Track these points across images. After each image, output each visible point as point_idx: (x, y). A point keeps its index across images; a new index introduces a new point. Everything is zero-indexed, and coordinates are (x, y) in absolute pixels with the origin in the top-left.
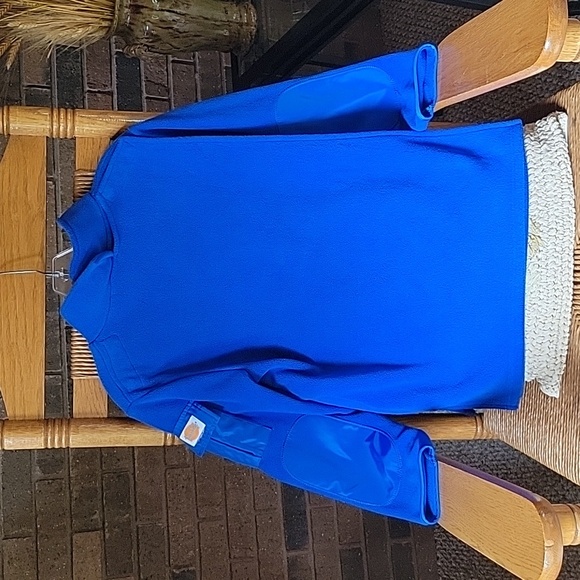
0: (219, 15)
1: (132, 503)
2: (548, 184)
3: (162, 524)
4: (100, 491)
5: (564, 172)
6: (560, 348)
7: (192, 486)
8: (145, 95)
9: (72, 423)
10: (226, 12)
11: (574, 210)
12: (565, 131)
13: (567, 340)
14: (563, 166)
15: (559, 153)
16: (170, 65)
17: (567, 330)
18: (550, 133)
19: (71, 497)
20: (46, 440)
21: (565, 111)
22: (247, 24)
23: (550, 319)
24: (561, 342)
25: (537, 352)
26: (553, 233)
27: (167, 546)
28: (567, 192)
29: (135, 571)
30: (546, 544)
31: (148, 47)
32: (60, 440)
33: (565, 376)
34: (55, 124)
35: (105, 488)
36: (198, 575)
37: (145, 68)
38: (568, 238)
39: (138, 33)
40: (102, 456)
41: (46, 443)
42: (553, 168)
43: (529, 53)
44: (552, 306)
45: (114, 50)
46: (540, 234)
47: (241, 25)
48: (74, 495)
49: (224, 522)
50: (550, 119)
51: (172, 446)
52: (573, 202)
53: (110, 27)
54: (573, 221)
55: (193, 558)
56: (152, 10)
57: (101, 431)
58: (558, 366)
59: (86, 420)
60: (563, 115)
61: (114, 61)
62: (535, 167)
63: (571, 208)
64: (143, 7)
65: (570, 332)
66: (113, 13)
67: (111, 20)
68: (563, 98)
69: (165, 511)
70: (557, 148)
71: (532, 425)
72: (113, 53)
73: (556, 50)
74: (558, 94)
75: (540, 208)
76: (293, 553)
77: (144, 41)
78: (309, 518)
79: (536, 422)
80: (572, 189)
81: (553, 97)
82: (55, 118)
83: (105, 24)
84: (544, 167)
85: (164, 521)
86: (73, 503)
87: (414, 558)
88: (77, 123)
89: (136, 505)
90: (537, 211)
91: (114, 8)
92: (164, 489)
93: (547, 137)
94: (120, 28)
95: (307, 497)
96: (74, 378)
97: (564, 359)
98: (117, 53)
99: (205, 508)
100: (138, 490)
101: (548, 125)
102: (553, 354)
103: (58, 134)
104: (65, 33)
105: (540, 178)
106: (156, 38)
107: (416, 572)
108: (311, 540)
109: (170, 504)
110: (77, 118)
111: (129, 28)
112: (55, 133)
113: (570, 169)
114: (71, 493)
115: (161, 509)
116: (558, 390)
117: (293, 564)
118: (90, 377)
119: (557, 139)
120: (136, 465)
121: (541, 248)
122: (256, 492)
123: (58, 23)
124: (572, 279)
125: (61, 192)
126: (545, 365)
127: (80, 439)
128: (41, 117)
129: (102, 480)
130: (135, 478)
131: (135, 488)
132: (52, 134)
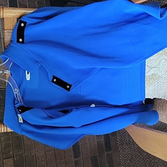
1: (23, 147)
27: (35, 161)
32: (4, 129)
35: (13, 143)
49: (54, 151)
55: (44, 164)
69: (34, 149)
76: (76, 159)
78: (80, 147)
85: (34, 152)
86: (3, 149)
87: (113, 157)
107: (114, 162)
109: (36, 147)
110: (4, 10)
114: (2, 145)
129: (12, 140)
130: (23, 139)
131: (24, 142)
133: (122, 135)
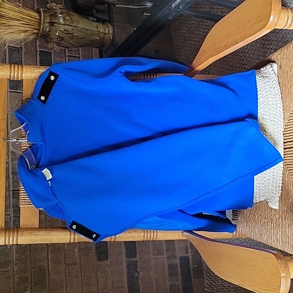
0: (94, 29)
1: (47, 285)
2: (269, 98)
4: (30, 278)
5: (277, 92)
6: (278, 182)
7: (79, 275)
9: (19, 230)
10: (97, 27)
11: (283, 111)
12: (276, 72)
13: (282, 178)
14: (276, 89)
15: (274, 83)
16: (67, 58)
17: (282, 173)
18: (268, 73)
19: (14, 281)
20: (5, 240)
21: (275, 62)
22: (108, 34)
24: (278, 179)
25: (267, 184)
26: (273, 122)
28: (279, 102)
30: (282, 275)
31: (58, 43)
32: (13, 240)
33: (281, 197)
34: (12, 72)
35: (33, 276)
37: (54, 59)
38: (280, 125)
39: (52, 36)
40: (31, 259)
41: (5, 242)
42: (271, 90)
43: (262, 23)
45: (38, 49)
46: (266, 123)
47: (105, 34)
48: (16, 280)
50: (268, 67)
51: (74, 242)
52: (282, 107)
53: (38, 33)
54: (282, 117)
56: (60, 24)
57: (35, 235)
58: (278, 192)
59: (27, 229)
60: (274, 64)
61: (38, 55)
62: (262, 90)
63: (281, 110)
64: (55, 23)
65: (283, 174)
66: (40, 26)
67: (39, 30)
68: (273, 57)
69: (65, 289)
70: (273, 80)
71: (264, 226)
72: (38, 51)
73: (276, 21)
74: (271, 55)
75: (266, 110)
77: (55, 40)
79: (266, 224)
80: (281, 100)
81: (268, 57)
82: (12, 69)
83: (36, 31)
84: (267, 90)
86: (15, 285)
88: (24, 72)
89: (49, 285)
90: (264, 112)
91: (40, 23)
92: (64, 277)
93: (267, 75)
94: (44, 34)
95: (140, 281)
96: (21, 206)
97: (281, 188)
98: (40, 51)
99: (86, 287)
100: (51, 277)
101: (268, 69)
102: (275, 185)
103: (14, 78)
104: (15, 35)
105: (265, 95)
106: (62, 39)
109: (67, 285)
110: (24, 69)
111: (48, 33)
112: (12, 77)
113: (279, 91)
114: (14, 279)
115: (63, 288)
116: (277, 205)
118: (29, 205)
119: (272, 76)
120: (50, 264)
122: (114, 278)
123: (11, 31)
124: (283, 147)
125: (10, 120)
126: (271, 191)
127: (24, 239)
128: (5, 68)
129: (31, 272)
130: (49, 271)
131: (49, 276)
132: (10, 77)
133: (213, 276)
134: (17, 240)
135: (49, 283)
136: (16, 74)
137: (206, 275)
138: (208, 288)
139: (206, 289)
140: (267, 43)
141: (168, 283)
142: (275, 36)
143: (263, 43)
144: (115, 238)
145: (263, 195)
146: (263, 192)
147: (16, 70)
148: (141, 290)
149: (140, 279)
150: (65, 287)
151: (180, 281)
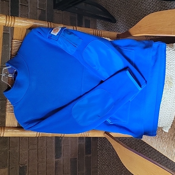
3: (17, 151)
6: (172, 118)
8: (20, 3)
23: (171, 109)
27: (18, 158)
29: (8, 166)
34: (7, 21)
36: (28, 167)
44: (172, 105)
46: (172, 82)
49: (37, 150)
55: (26, 161)
58: (170, 123)
76: (57, 160)
78: (62, 149)
85: (18, 150)
87: (92, 161)
88: (15, 22)
89: (9, 145)
95: (62, 142)
96: (7, 113)
97: (172, 121)
99: (31, 146)
103: (8, 25)
107: (92, 165)
108: (62, 155)
109: (20, 144)
116: (168, 130)
117: (56, 163)
121: (172, 87)
122: (47, 140)
126: (167, 123)
128: (2, 18)
132: (6, 25)
134: (3, 134)
135: (9, 143)
136: (10, 23)
137: (100, 139)
138: (99, 147)
139: (98, 147)
140: (164, 8)
141: (78, 143)
142: (170, 5)
143: (161, 7)
144: (64, 135)
145: (162, 124)
146: (162, 123)
147: (10, 21)
148: (62, 147)
149: (62, 141)
150: (18, 145)
151: (84, 142)
